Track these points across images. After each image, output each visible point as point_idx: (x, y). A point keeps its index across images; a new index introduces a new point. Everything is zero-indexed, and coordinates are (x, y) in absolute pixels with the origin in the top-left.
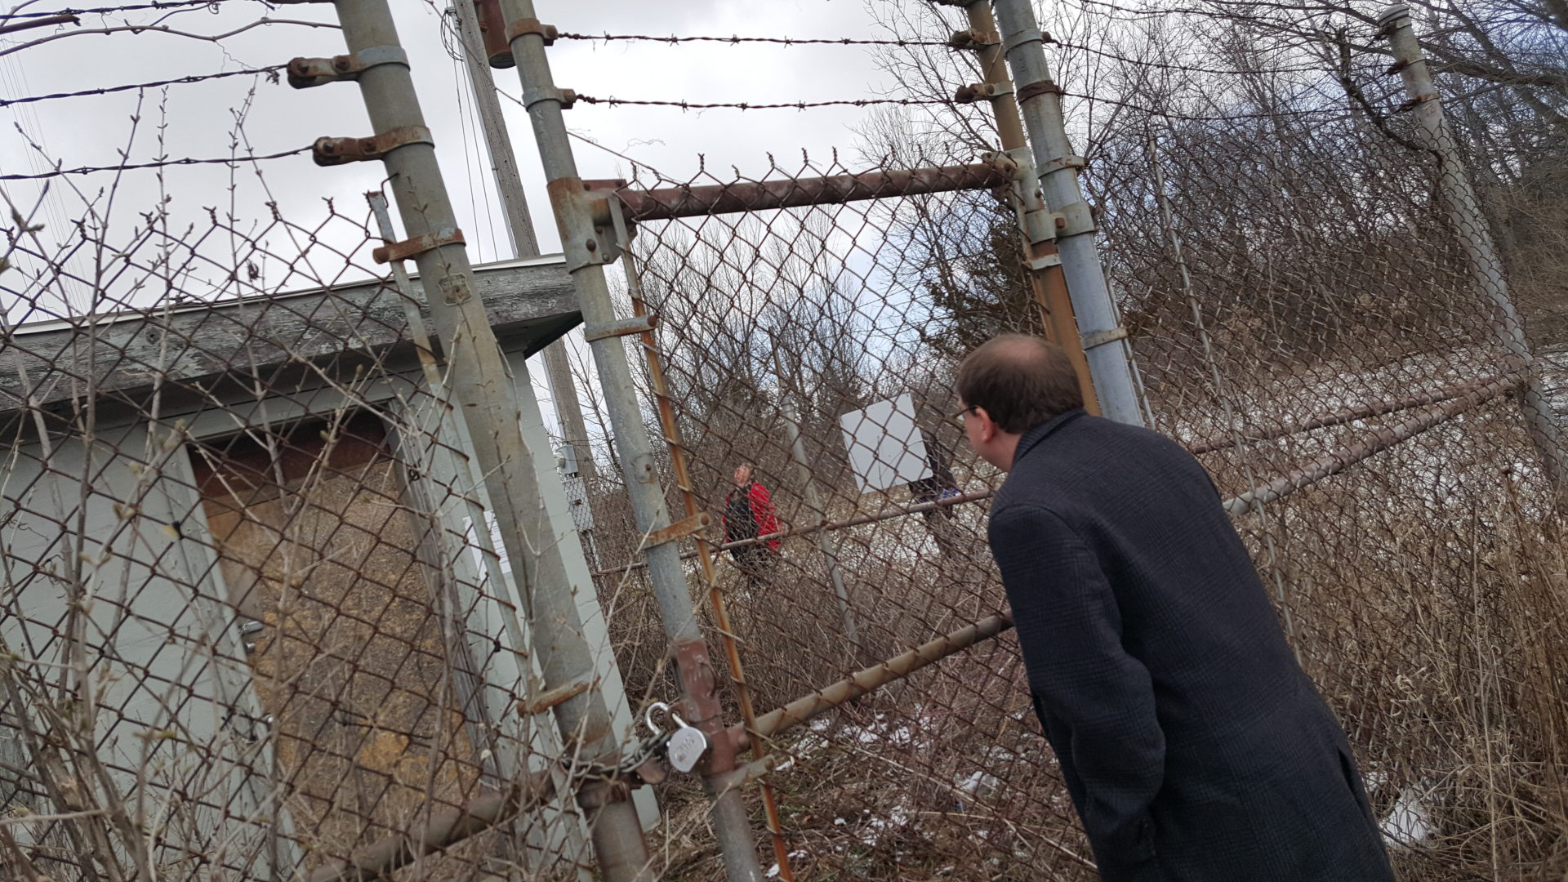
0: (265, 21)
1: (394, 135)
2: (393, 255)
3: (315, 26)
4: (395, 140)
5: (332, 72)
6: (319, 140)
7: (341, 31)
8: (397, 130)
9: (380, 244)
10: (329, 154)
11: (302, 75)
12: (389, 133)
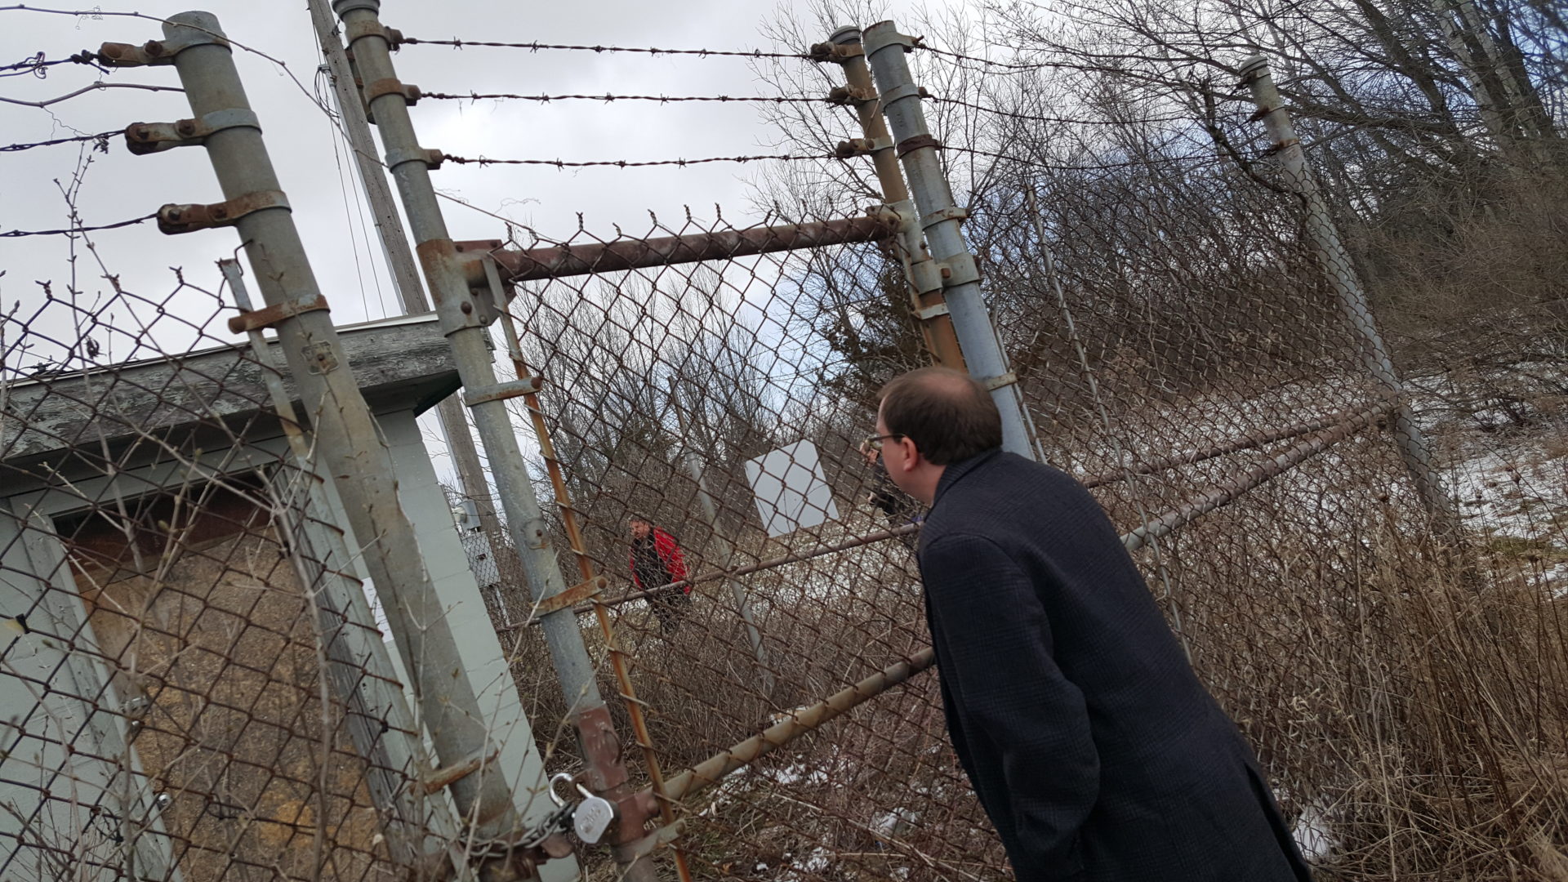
0: (98, 85)
1: (246, 200)
2: (250, 324)
3: (155, 89)
4: (247, 206)
5: (176, 137)
6: (163, 207)
7: (184, 94)
8: (249, 195)
9: (236, 314)
10: (175, 221)
11: (142, 140)
12: (241, 198)
